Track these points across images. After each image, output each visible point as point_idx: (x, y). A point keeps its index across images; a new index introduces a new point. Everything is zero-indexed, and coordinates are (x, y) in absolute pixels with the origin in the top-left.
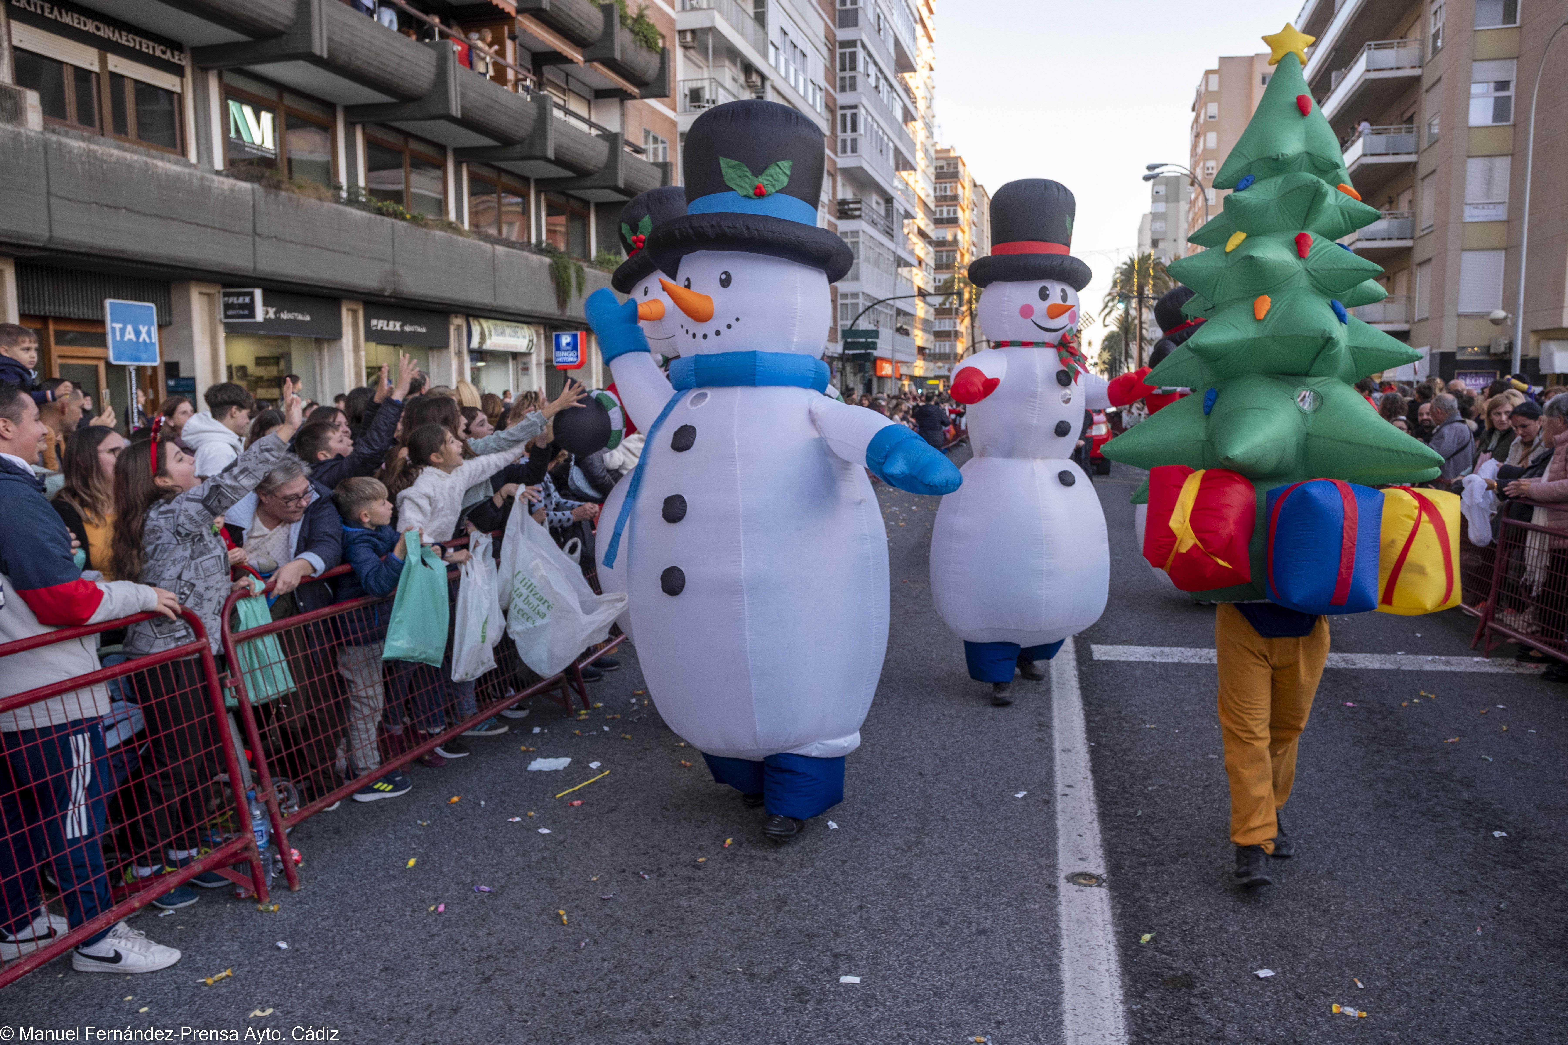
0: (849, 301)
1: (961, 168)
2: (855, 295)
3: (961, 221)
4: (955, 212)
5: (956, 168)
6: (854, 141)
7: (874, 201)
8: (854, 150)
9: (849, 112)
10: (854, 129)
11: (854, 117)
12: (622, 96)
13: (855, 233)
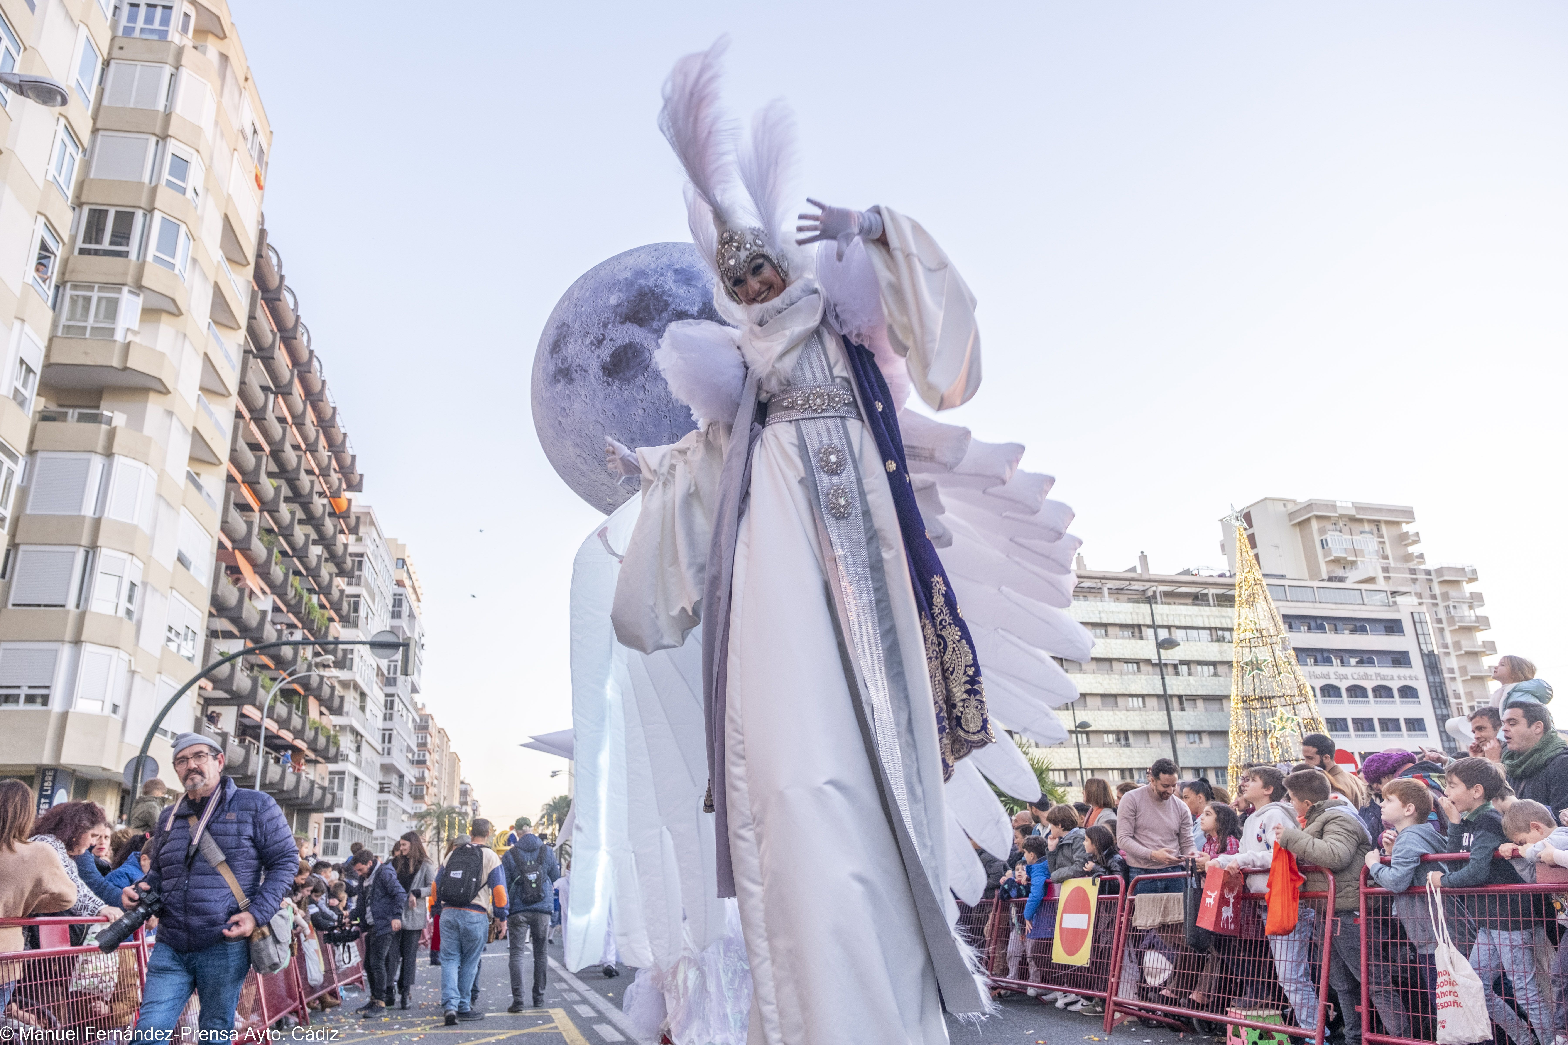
0: (379, 842)
1: (430, 721)
2: (383, 838)
3: (428, 763)
4: (424, 756)
5: (427, 722)
6: (389, 749)
7: (395, 780)
8: (389, 754)
9: (387, 733)
10: (390, 742)
11: (390, 735)
12: (316, 762)
13: (386, 802)
